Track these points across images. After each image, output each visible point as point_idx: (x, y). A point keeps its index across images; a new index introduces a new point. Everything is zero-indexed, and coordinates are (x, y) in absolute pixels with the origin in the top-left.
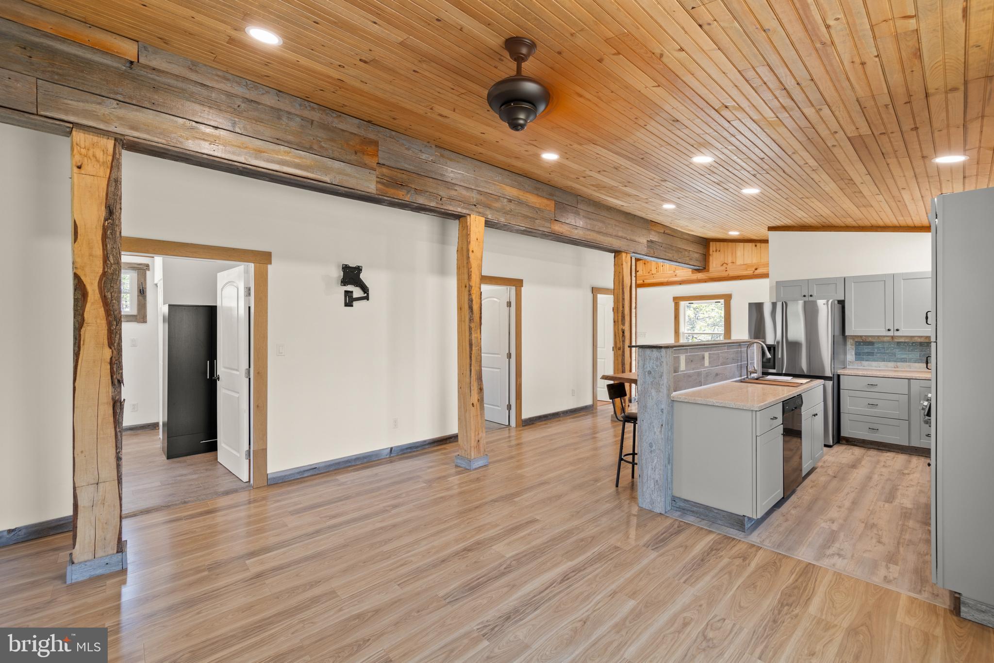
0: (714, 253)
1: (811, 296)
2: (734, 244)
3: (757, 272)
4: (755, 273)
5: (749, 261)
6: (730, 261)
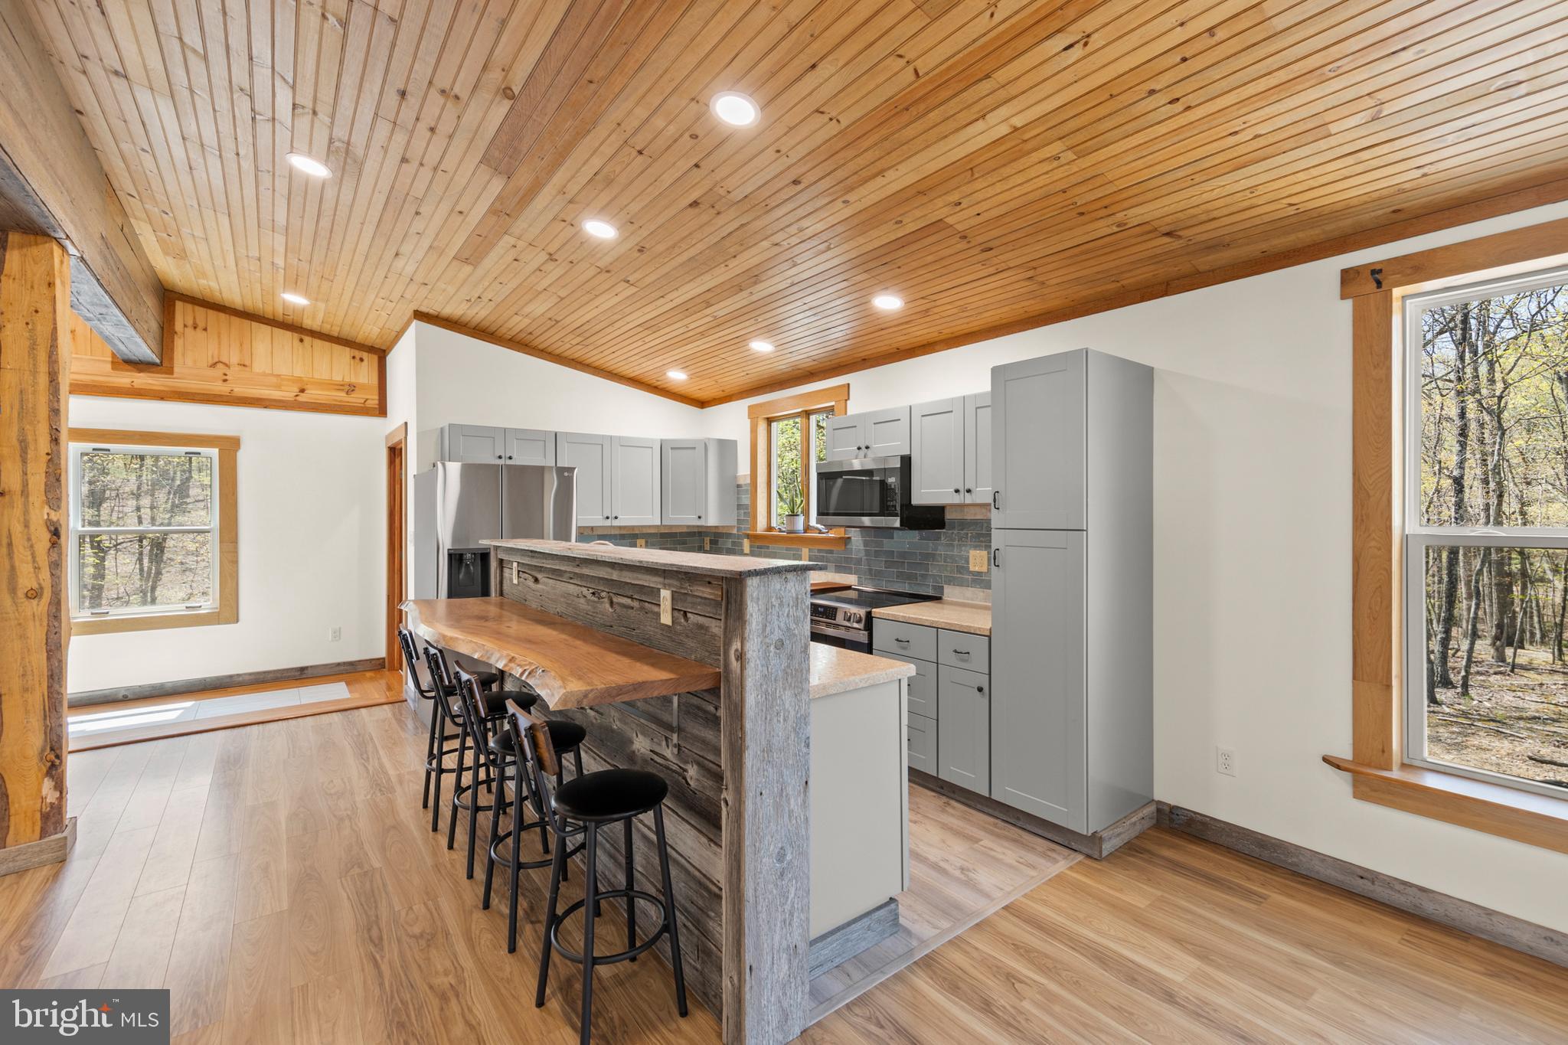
0: (189, 331)
1: (510, 458)
2: (246, 323)
3: (303, 398)
4: (299, 399)
5: (284, 371)
6: (234, 359)
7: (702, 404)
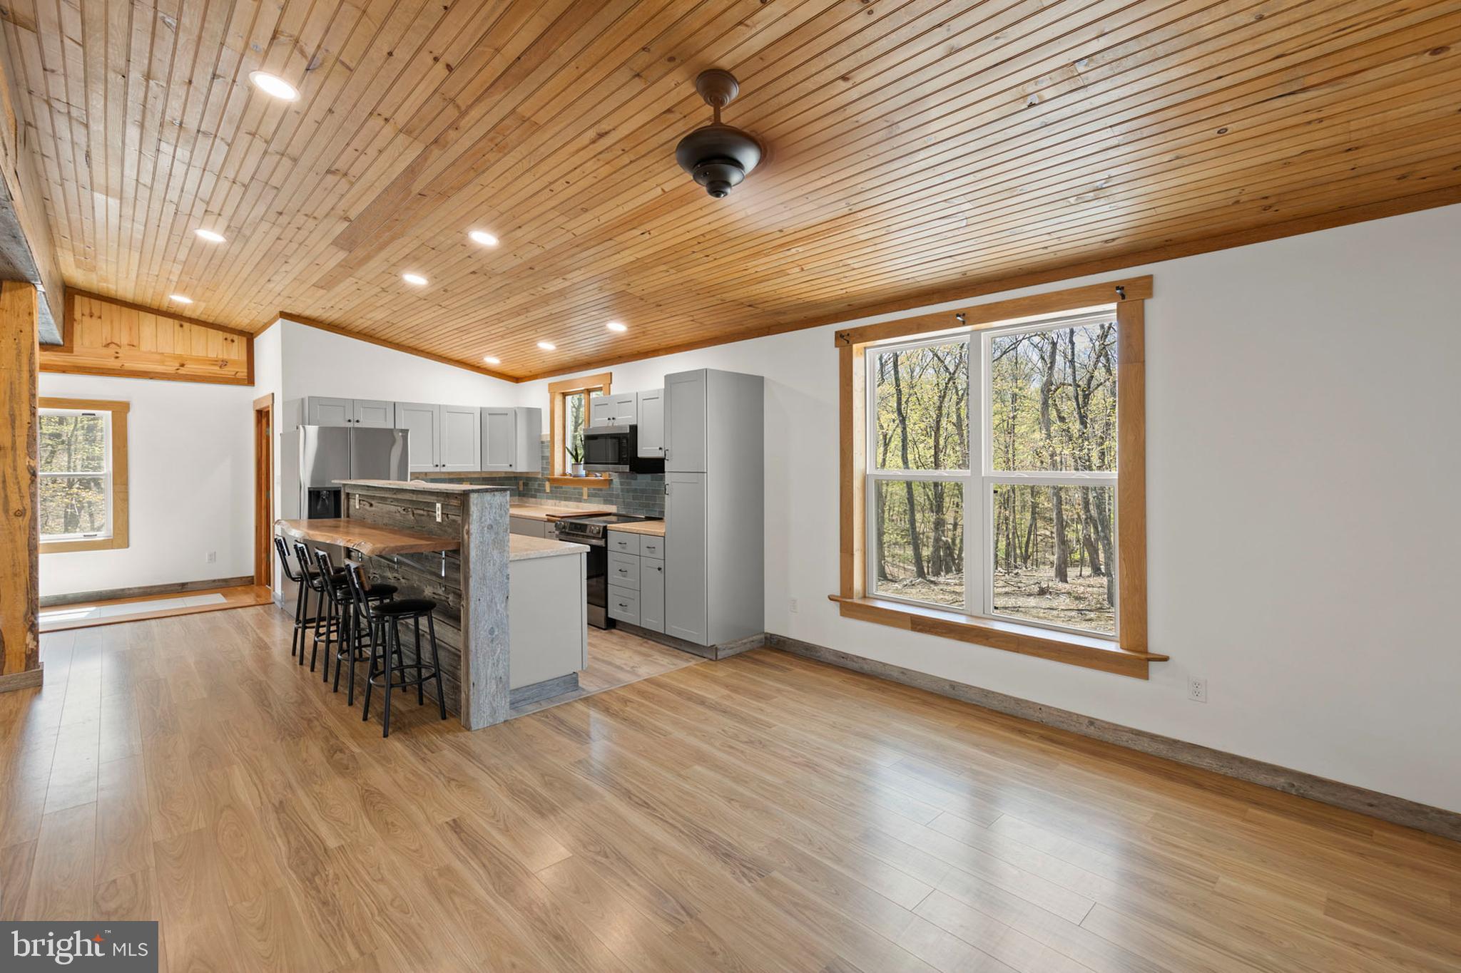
0: (87, 319)
1: (358, 421)
2: (134, 312)
4: (180, 372)
5: (168, 350)
6: (124, 340)
7: (517, 379)
